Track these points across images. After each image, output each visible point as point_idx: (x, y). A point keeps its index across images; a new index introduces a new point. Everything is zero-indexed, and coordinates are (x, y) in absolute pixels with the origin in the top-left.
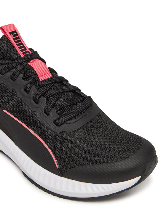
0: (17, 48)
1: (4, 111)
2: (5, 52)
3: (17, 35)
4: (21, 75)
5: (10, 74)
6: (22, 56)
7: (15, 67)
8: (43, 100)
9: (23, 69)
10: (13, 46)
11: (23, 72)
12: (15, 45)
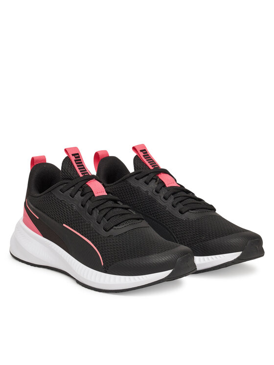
0: (77, 168)
1: (64, 225)
2: (66, 171)
3: (79, 157)
4: (79, 193)
5: (69, 191)
6: (81, 176)
7: (74, 186)
8: (96, 213)
9: (81, 187)
10: (74, 167)
11: (81, 189)
12: (75, 165)
